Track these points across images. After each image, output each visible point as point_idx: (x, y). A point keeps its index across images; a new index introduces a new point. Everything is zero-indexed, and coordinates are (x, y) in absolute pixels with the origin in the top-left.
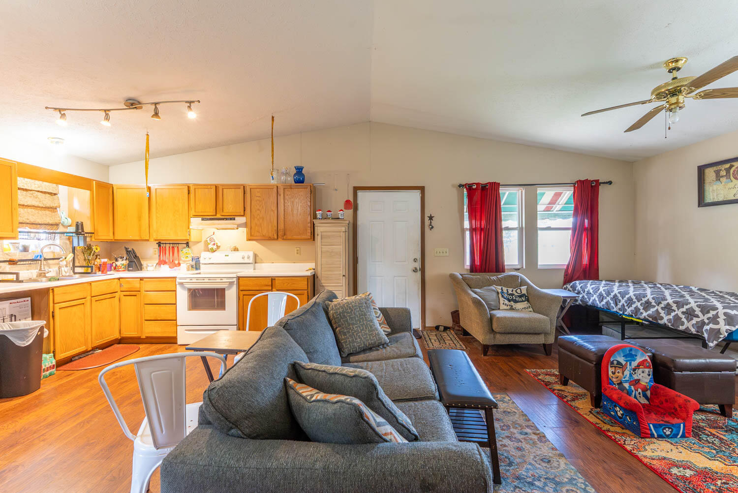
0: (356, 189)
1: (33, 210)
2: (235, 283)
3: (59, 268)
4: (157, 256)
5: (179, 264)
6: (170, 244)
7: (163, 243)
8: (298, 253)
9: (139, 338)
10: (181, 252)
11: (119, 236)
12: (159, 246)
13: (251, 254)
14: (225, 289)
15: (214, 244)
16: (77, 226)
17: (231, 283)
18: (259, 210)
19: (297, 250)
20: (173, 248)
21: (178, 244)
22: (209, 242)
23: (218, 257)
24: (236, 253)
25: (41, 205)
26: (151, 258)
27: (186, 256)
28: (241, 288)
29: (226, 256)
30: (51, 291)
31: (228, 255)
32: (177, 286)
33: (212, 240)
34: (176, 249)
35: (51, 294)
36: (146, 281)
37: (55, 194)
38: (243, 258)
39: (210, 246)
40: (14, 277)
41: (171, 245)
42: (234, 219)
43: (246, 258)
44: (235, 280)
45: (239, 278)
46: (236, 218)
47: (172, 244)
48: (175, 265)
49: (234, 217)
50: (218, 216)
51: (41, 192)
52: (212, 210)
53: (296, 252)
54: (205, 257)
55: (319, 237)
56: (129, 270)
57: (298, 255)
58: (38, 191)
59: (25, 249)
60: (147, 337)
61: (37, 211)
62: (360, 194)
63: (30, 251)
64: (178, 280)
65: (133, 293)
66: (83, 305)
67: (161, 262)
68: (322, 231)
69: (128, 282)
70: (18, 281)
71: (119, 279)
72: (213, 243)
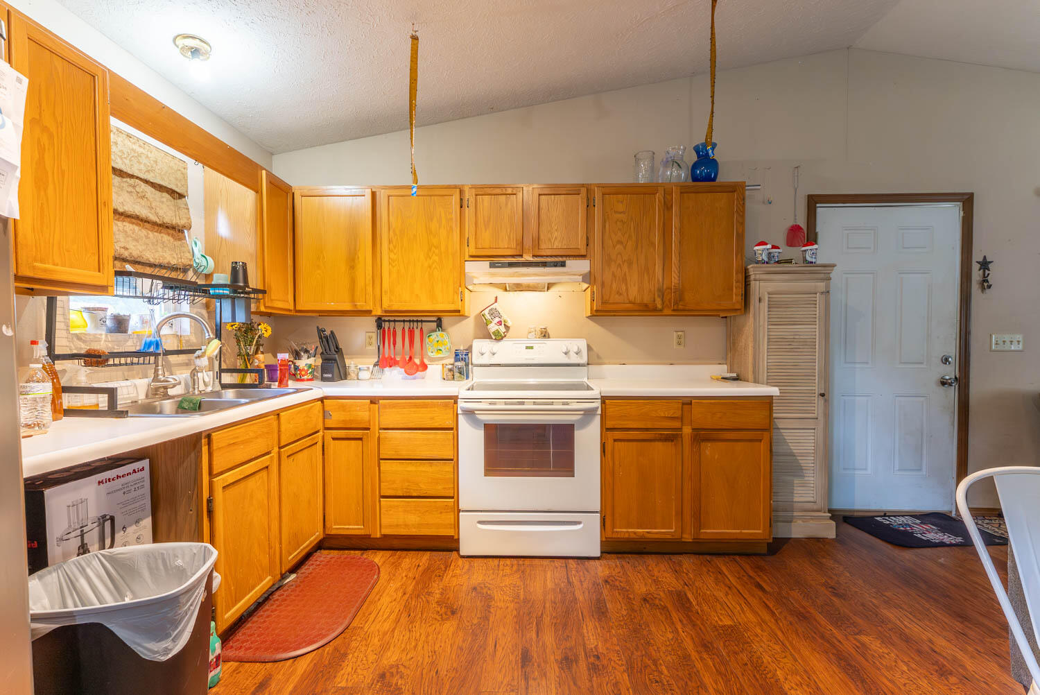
0: (813, 202)
1: (136, 228)
2: (599, 412)
3: (194, 374)
4: (374, 348)
5: (425, 367)
6: (404, 321)
7: (389, 321)
8: (679, 344)
9: (367, 537)
10: (427, 340)
11: (306, 303)
12: (379, 326)
13: (582, 344)
14: (572, 426)
15: (500, 323)
16: (234, 271)
17: (589, 413)
18: (620, 242)
19: (679, 337)
20: (411, 332)
21: (422, 321)
22: (488, 317)
23: (508, 351)
24: (549, 343)
25: (153, 218)
26: (361, 353)
27: (439, 347)
28: (610, 424)
29: (527, 348)
30: (204, 441)
31: (532, 348)
32: (461, 418)
33: (494, 313)
34: (417, 333)
35: (205, 449)
36: (385, 406)
37: (181, 196)
38: (566, 353)
39: (493, 327)
40: (102, 401)
41: (407, 325)
42: (563, 264)
43: (572, 354)
44: (597, 404)
45: (604, 399)
46: (569, 262)
47: (410, 321)
48: (415, 367)
49: (561, 259)
50: (528, 258)
51: (153, 185)
52: (514, 245)
53: (675, 341)
54: (482, 350)
55: (765, 304)
56: (323, 379)
57: (682, 347)
58: (146, 182)
59: (120, 324)
60: (385, 536)
61: (144, 232)
62: (823, 212)
63: (130, 332)
64: (461, 404)
65: (355, 432)
66: (264, 473)
67: (385, 362)
68: (770, 290)
69: (343, 408)
70: (114, 411)
71: (322, 400)
72: (497, 320)
